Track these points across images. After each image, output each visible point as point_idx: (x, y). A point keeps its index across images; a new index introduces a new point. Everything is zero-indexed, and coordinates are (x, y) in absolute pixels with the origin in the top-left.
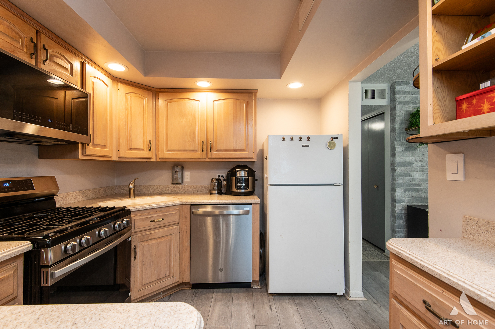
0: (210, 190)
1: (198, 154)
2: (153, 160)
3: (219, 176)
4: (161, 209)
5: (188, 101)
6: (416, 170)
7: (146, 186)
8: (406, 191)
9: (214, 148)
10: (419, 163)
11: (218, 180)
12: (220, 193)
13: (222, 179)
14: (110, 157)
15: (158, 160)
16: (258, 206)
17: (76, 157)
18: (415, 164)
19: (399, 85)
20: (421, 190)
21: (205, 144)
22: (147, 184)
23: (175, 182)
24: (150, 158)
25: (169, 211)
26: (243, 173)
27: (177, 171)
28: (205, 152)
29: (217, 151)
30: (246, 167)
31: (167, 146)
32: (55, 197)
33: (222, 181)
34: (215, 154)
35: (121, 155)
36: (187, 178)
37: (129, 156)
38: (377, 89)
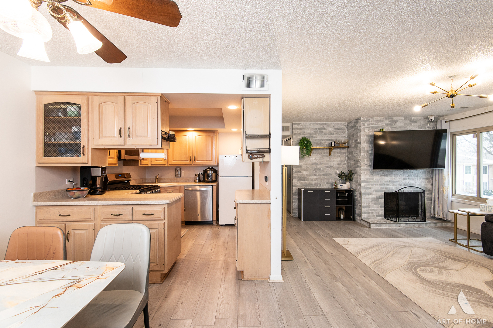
0: (195, 180)
1: (188, 162)
2: (166, 165)
3: (200, 173)
4: (171, 187)
5: (183, 136)
6: (304, 170)
7: (162, 178)
8: (298, 181)
9: (196, 159)
10: (305, 166)
11: (199, 175)
12: (200, 181)
13: (200, 174)
14: (148, 164)
15: (169, 165)
16: (216, 187)
17: (138, 165)
18: (303, 166)
19: (295, 125)
20: (306, 180)
21: (192, 157)
22: (162, 177)
23: (177, 176)
24: (165, 165)
25: (175, 188)
26: (210, 172)
27: (178, 171)
28: (191, 161)
29: (198, 161)
30: (212, 168)
31: (173, 159)
32: (130, 181)
33: (201, 175)
34: (197, 162)
35: (153, 163)
36: (183, 174)
37: (156, 164)
38: (285, 127)
